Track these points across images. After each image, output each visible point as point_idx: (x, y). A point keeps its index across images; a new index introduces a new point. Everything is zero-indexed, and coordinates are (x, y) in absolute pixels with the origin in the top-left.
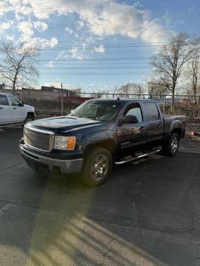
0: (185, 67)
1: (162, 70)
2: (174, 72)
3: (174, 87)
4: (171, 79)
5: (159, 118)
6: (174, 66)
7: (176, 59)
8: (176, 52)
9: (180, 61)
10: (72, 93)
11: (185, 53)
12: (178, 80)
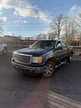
0: (63, 27)
1: (54, 28)
2: (59, 29)
3: (59, 35)
4: (58, 32)
5: (66, 47)
6: (59, 27)
7: (59, 24)
8: (59, 21)
9: (61, 25)
10: (17, 38)
11: (63, 22)
12: (60, 32)
